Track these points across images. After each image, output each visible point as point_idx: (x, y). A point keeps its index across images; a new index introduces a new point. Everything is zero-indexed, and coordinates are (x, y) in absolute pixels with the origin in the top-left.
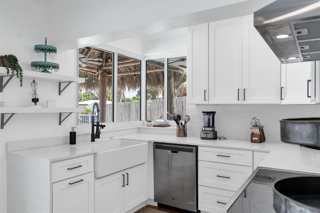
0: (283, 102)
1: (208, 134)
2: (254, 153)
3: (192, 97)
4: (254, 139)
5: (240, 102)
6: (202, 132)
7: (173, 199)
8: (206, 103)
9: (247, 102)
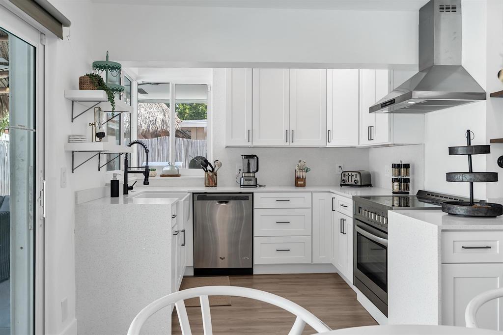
0: (329, 145)
1: (251, 180)
2: (314, 194)
3: (232, 138)
4: (299, 183)
5: (287, 144)
6: (242, 178)
7: (222, 259)
8: (250, 144)
9: (295, 144)
